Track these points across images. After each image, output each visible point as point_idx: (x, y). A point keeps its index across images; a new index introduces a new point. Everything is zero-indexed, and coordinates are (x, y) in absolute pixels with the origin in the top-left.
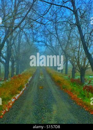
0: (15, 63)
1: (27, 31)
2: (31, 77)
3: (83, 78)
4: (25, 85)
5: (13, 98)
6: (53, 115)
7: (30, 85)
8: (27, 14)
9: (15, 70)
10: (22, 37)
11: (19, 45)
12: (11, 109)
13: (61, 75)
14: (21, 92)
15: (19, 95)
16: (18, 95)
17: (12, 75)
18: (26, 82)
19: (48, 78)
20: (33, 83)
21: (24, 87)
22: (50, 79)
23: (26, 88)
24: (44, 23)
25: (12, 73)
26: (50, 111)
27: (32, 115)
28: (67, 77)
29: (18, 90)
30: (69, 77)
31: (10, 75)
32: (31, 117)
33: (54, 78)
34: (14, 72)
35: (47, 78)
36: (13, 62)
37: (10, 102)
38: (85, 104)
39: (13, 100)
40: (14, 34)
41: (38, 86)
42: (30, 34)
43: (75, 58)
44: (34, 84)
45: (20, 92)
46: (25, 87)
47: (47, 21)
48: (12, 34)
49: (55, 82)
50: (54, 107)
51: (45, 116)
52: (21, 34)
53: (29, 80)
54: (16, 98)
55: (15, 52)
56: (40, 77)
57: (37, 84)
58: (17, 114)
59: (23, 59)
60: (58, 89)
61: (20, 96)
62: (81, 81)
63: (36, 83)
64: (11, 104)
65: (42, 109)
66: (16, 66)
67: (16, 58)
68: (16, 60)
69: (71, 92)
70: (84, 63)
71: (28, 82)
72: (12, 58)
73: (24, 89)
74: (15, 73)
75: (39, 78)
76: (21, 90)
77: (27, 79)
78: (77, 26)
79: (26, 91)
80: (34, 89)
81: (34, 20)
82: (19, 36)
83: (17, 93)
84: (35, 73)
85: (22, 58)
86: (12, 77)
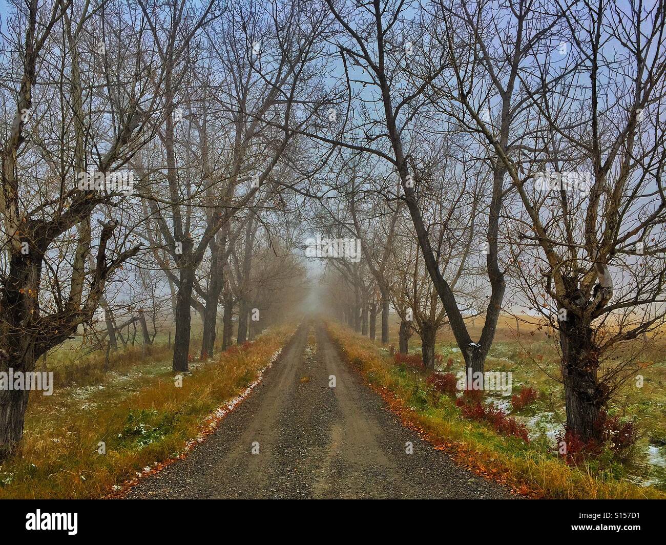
0: (235, 309)
1: (271, 218)
2: (281, 350)
3: (430, 354)
4: (260, 373)
5: (222, 408)
6: (327, 453)
7: (274, 373)
8: (270, 169)
9: (236, 328)
10: (258, 233)
11: (248, 257)
12: (211, 436)
13: (369, 344)
14: (248, 391)
15: (239, 399)
16: (235, 401)
17: (226, 345)
18: (264, 363)
19: (330, 353)
20: (285, 366)
21: (257, 377)
22: (336, 355)
23: (261, 381)
24: (319, 194)
25: (225, 337)
26: (322, 442)
27: (269, 454)
28: (385, 350)
29: (238, 385)
30: (392, 349)
31: (218, 343)
32: (267, 458)
33: (346, 353)
34: (231, 334)
35: (326, 352)
36: (229, 307)
37: (210, 417)
38: (422, 424)
39: (220, 413)
40: (234, 226)
41: (296, 375)
42: (281, 224)
43: (407, 294)
44: (286, 371)
45: (242, 392)
46: (260, 378)
47: (325, 188)
48: (229, 225)
49: (348, 363)
50: (336, 433)
51: (306, 456)
52: (254, 225)
53: (274, 357)
54: (230, 407)
55: (236, 278)
56: (308, 350)
57: (294, 370)
58: (226, 450)
59: (261, 297)
60: (353, 383)
61: (244, 403)
62: (426, 361)
63: (292, 366)
64: (213, 424)
65: (300, 436)
66: (238, 317)
67: (239, 294)
68: (237, 300)
69: (389, 391)
70: (433, 310)
71: (270, 365)
72: (225, 295)
73: (255, 384)
74: (234, 339)
75: (303, 352)
76: (245, 387)
77: (269, 354)
78: (408, 203)
79: (262, 389)
80: (286, 383)
81: (287, 187)
82: (249, 231)
83: (232, 396)
84: (293, 338)
85: (255, 296)
86: (224, 348)
